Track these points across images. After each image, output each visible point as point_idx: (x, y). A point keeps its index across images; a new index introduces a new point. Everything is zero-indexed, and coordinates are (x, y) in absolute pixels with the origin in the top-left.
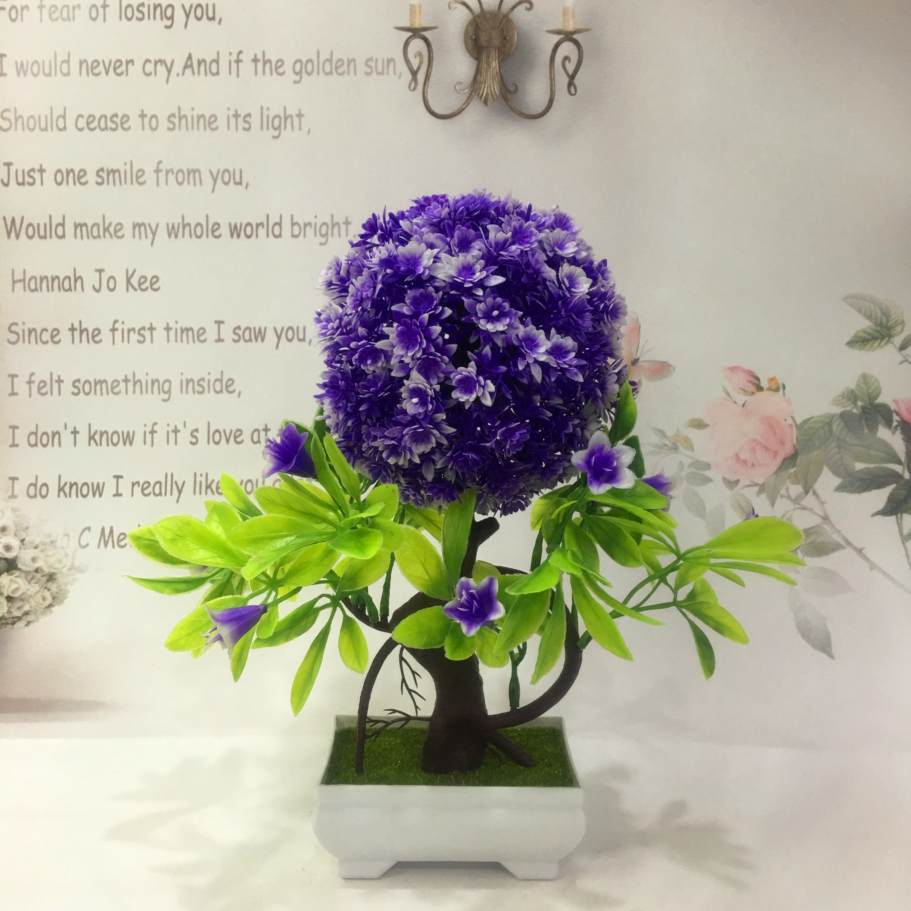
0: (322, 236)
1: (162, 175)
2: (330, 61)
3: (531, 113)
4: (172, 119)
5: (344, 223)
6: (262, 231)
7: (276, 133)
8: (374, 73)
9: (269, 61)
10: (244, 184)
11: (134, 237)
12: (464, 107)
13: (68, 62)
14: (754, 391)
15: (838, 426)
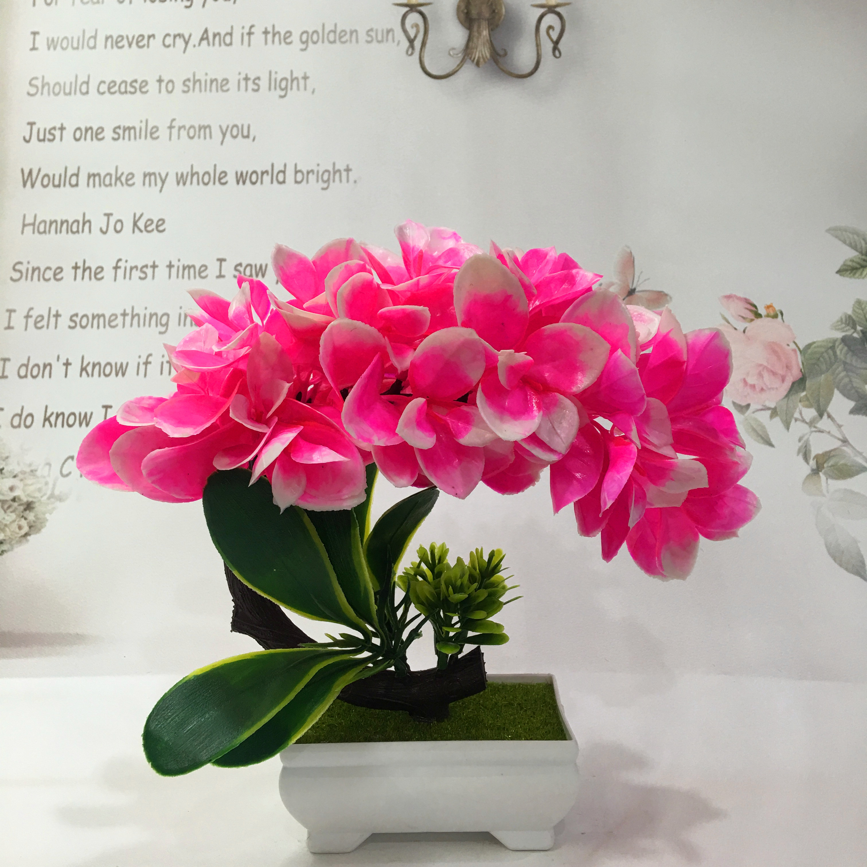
0: (324, 182)
1: (175, 131)
2: (334, 32)
3: (520, 73)
4: (187, 83)
5: (345, 170)
6: (267, 178)
7: (283, 93)
8: (375, 41)
9: (279, 33)
10: (251, 137)
11: (144, 184)
12: (457, 69)
13: (95, 37)
14: (753, 317)
15: (841, 350)
